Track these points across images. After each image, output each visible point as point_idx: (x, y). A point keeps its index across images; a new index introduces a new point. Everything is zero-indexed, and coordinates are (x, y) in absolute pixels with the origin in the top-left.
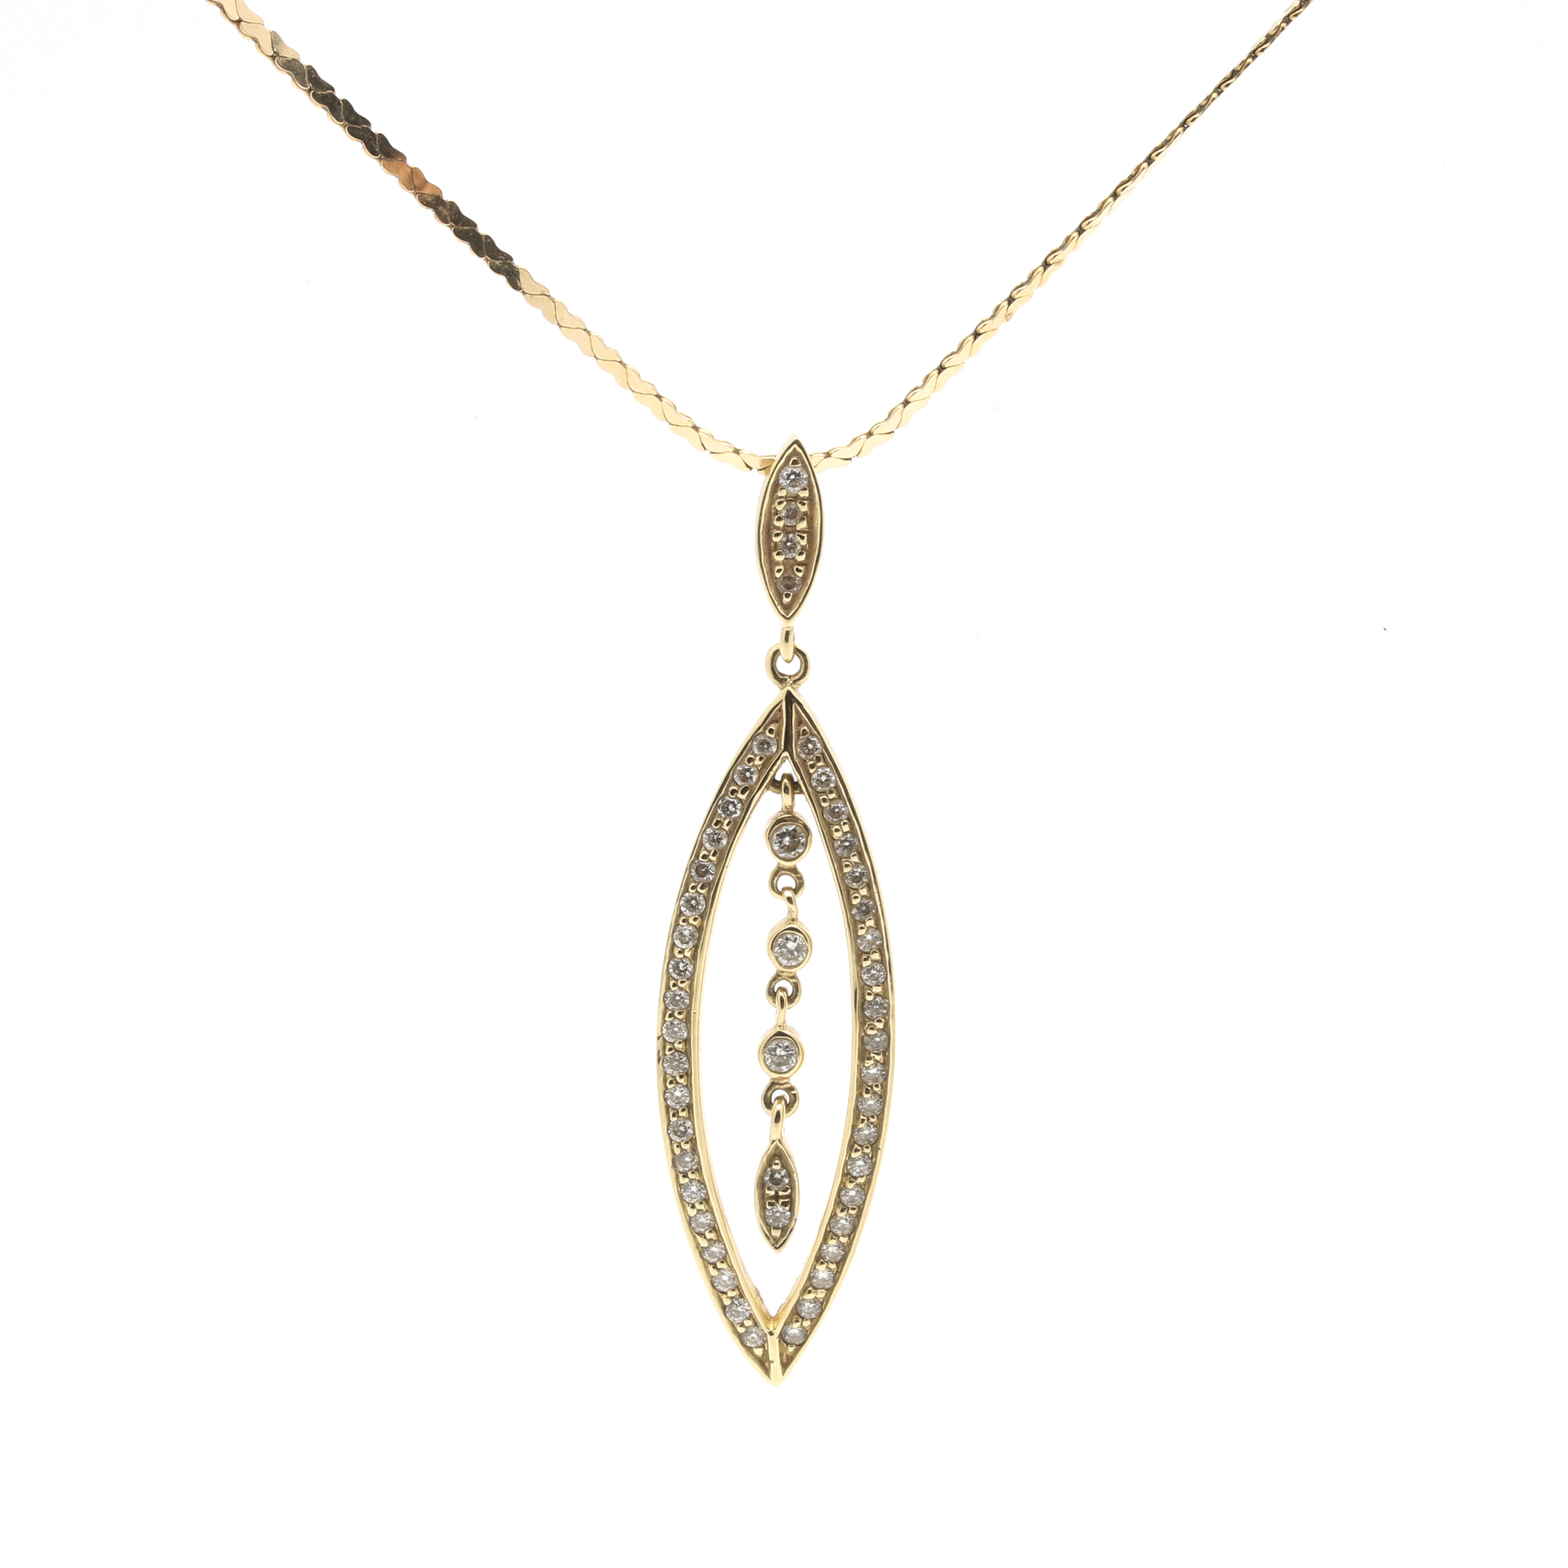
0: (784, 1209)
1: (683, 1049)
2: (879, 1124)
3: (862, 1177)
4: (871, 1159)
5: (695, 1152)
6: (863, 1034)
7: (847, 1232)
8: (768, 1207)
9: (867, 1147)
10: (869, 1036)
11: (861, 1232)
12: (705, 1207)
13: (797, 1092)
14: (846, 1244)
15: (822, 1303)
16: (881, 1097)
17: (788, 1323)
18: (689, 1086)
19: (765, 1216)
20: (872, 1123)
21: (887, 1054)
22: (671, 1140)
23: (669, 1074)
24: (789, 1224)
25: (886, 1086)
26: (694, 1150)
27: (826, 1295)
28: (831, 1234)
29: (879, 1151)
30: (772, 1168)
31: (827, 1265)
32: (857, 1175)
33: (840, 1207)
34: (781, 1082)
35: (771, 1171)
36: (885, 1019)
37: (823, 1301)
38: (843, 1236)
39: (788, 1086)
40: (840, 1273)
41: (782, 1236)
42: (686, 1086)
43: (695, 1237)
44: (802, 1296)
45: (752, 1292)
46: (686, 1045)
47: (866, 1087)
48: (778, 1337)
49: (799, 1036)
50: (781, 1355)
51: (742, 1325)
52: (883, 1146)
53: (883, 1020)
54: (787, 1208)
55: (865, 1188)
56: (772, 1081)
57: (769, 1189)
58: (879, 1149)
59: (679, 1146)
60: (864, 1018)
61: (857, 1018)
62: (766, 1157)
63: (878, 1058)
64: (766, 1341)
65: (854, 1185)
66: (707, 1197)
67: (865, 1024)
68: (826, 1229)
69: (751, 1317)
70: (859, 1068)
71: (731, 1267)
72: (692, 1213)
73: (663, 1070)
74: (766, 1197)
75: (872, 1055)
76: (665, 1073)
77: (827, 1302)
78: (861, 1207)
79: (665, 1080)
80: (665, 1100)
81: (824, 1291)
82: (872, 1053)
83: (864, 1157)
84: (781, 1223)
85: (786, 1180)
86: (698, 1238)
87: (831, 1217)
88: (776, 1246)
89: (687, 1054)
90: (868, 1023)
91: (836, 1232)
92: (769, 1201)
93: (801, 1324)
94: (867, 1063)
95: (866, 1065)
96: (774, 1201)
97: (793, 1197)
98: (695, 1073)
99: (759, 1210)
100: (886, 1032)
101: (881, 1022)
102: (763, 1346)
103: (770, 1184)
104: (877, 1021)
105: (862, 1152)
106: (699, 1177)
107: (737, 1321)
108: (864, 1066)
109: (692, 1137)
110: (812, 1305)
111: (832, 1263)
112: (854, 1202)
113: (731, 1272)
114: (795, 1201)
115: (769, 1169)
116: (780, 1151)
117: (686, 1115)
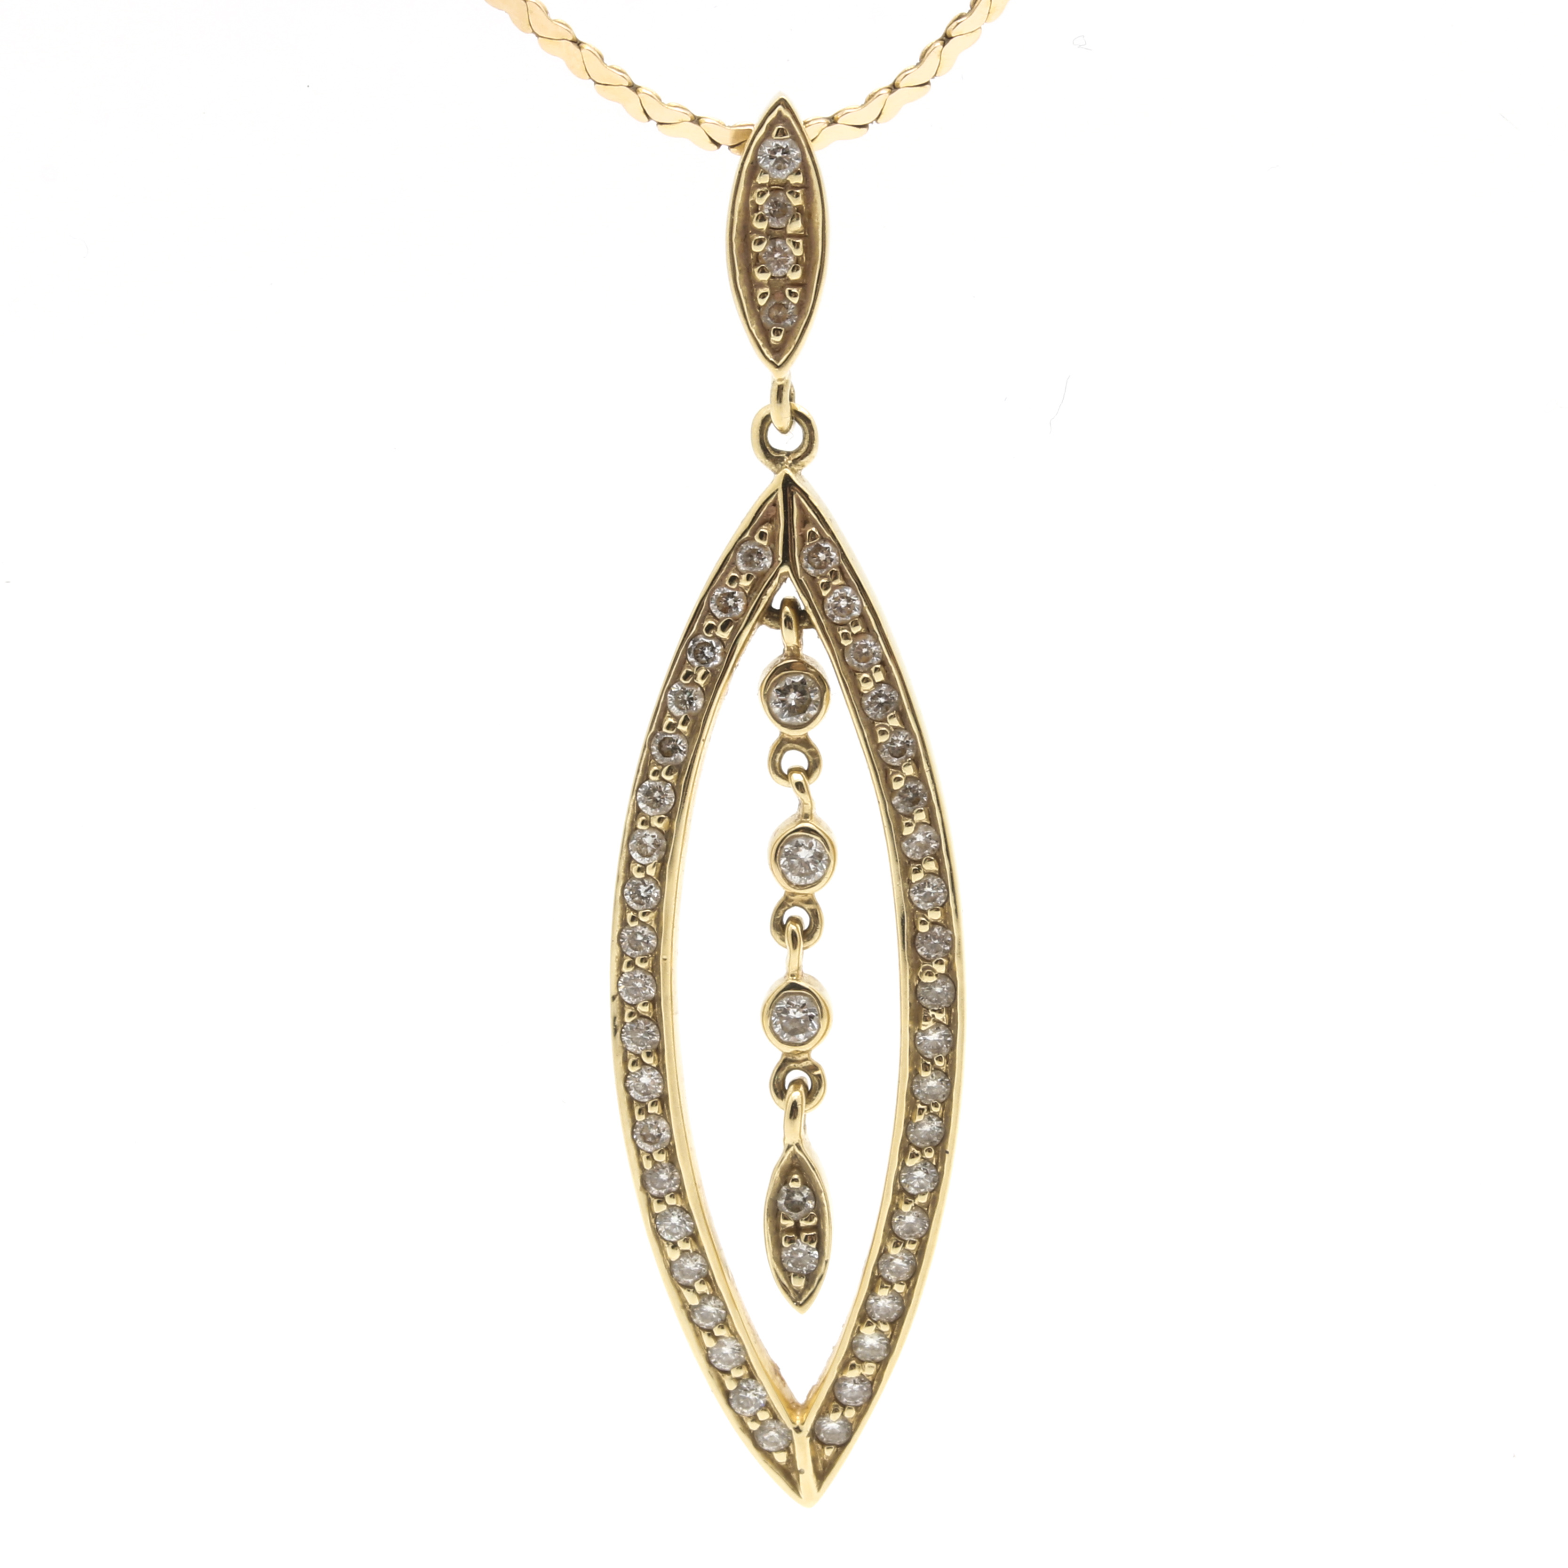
0: (808, 1247)
1: (650, 1014)
2: (946, 1114)
3: (923, 1194)
4: (936, 1167)
5: (675, 1166)
6: (916, 982)
7: (904, 1277)
8: (785, 1245)
9: (929, 1151)
10: (925, 984)
11: (924, 1276)
12: (692, 1246)
13: (822, 1072)
14: (903, 1295)
15: (872, 1383)
16: (946, 1075)
17: (822, 1414)
18: (660, 1068)
19: (781, 1258)
20: (935, 1114)
21: (953, 1011)
22: (638, 1149)
23: (631, 1052)
24: (816, 1268)
25: (954, 1059)
26: (673, 1162)
27: (878, 1370)
28: (881, 1280)
29: (947, 1155)
30: (789, 1186)
31: (877, 1327)
32: (916, 1192)
33: (892, 1241)
34: (798, 1058)
35: (788, 1191)
36: (949, 959)
37: (874, 1380)
38: (899, 1282)
39: (809, 1063)
40: (897, 1337)
41: (807, 1287)
42: (657, 1068)
43: (679, 1292)
44: (842, 1374)
45: (768, 1370)
46: (654, 1007)
47: (924, 1060)
48: (808, 1435)
49: (822, 989)
50: (814, 1461)
51: (755, 1418)
52: (953, 1148)
53: (945, 961)
54: (814, 1246)
55: (928, 1210)
56: (784, 1057)
57: (785, 1218)
58: (947, 1152)
59: (650, 1157)
60: (916, 959)
61: (907, 958)
62: (779, 1169)
63: (939, 1017)
64: (791, 1441)
65: (912, 1207)
66: (694, 1232)
67: (919, 967)
68: (873, 1273)
69: (767, 1406)
70: (912, 1034)
71: (735, 1334)
72: (674, 1255)
73: (621, 1045)
74: (781, 1229)
75: (931, 1013)
76: (626, 1051)
77: (880, 1381)
78: (924, 1238)
79: (625, 1061)
80: (627, 1089)
81: (874, 1365)
82: (930, 1011)
83: (925, 1164)
84: (805, 1268)
85: (810, 1204)
86: (685, 1292)
87: (880, 1256)
88: (798, 1302)
89: (656, 1021)
90: (923, 966)
91: (888, 1277)
92: (787, 1235)
93: (842, 1414)
94: (924, 1025)
95: (923, 1028)
96: (794, 1235)
97: (822, 1227)
98: (669, 1049)
99: (772, 1249)
100: (950, 979)
101: (942, 963)
102: (787, 1449)
103: (787, 1211)
104: (936, 963)
105: (922, 1158)
106: (682, 1202)
107: (747, 1412)
108: (919, 1030)
109: (669, 1144)
110: (856, 1387)
111: (884, 1323)
112: (913, 1232)
113: (735, 1341)
114: (824, 1234)
115: (784, 1188)
116: (799, 1161)
117: (658, 1112)
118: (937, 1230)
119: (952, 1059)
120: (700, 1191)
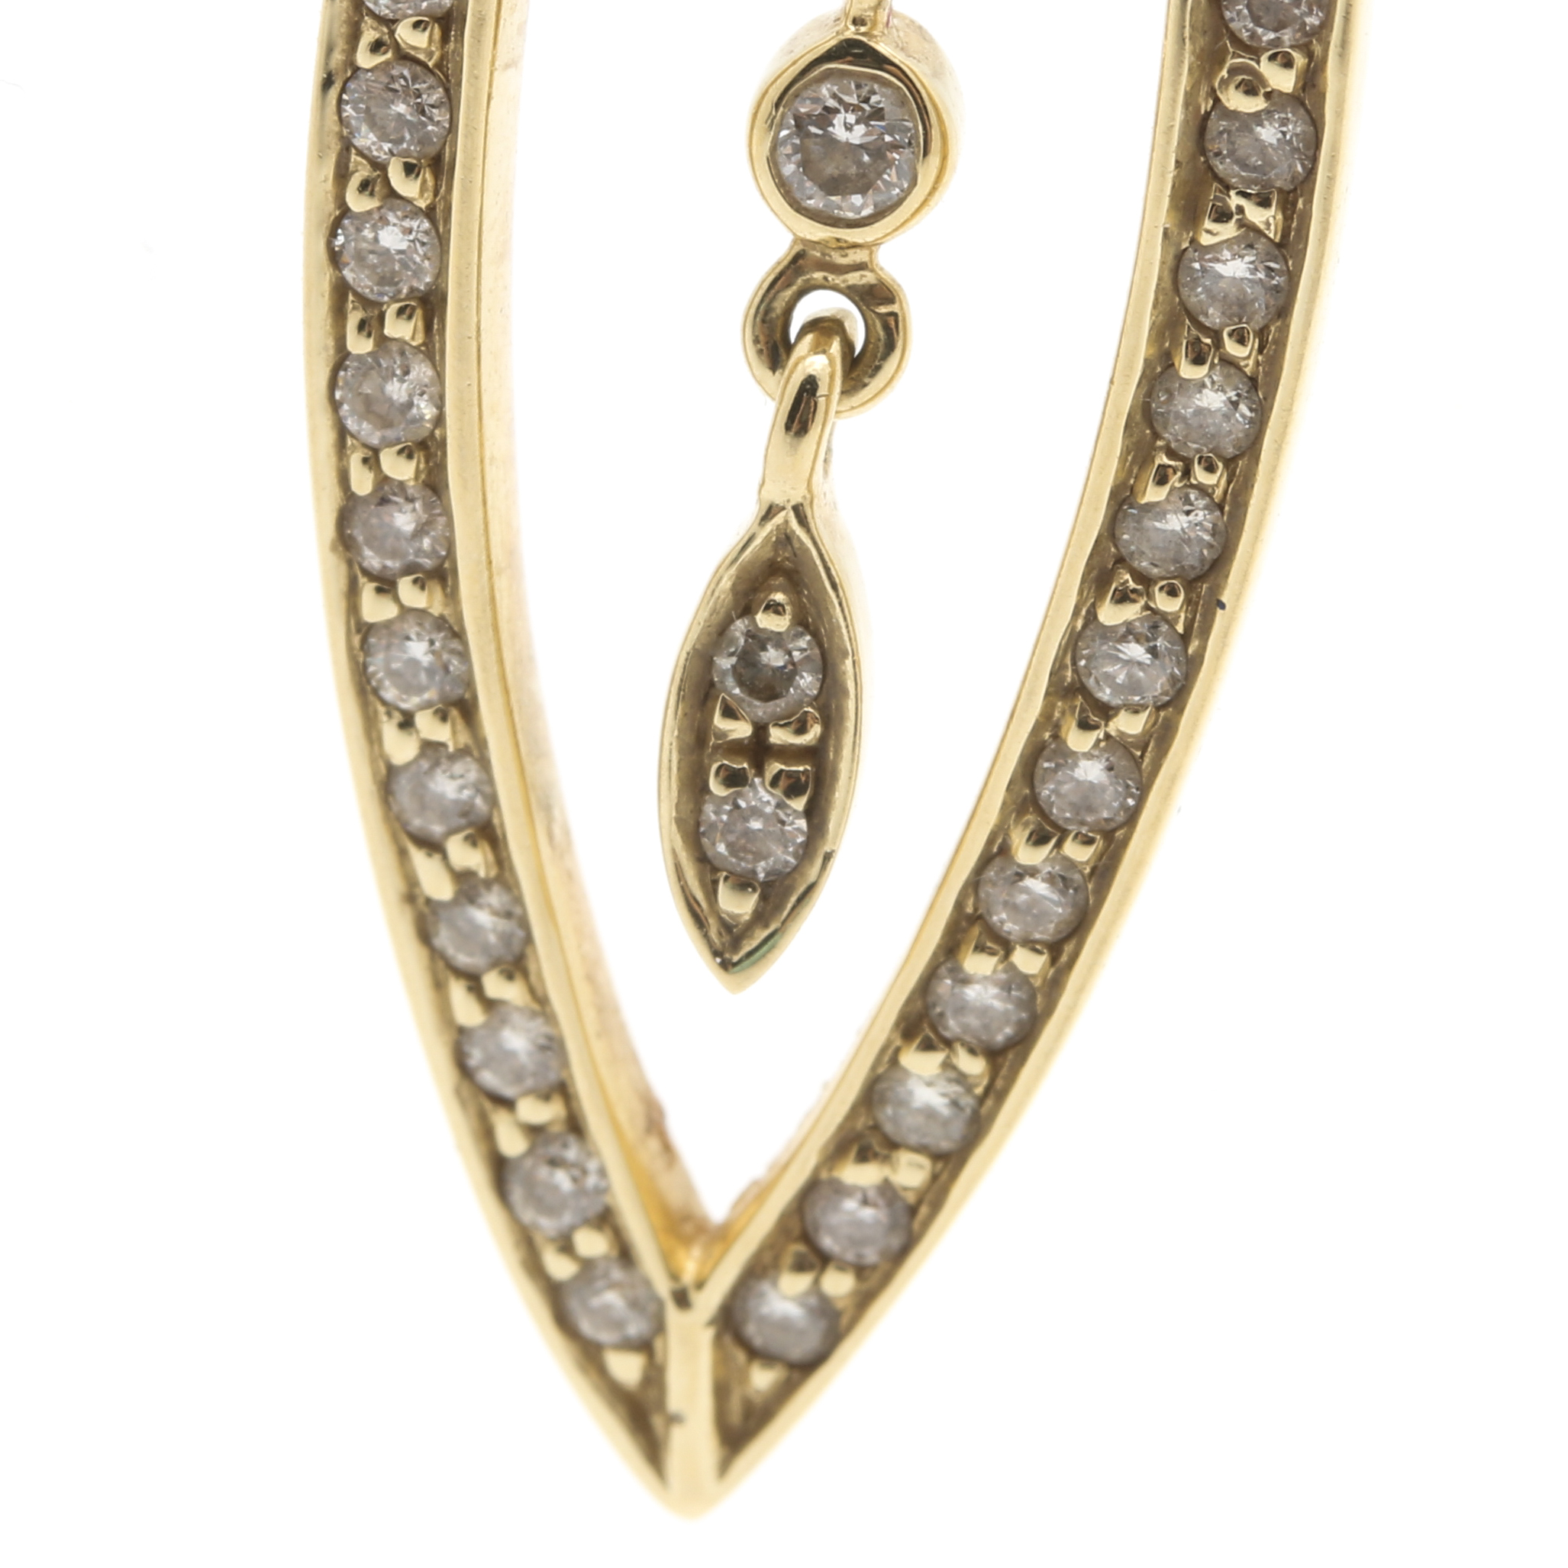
0: (780, 805)
1: (430, 54)
2: (1236, 495)
3: (1136, 710)
4: (1185, 638)
5: (439, 497)
6: (1205, 105)
7: (1046, 932)
8: (716, 787)
9: (1172, 592)
10: (1234, 115)
11: (1104, 942)
12: (454, 733)
13: (902, 308)
14: (1038, 983)
15: (913, 1211)
16: (1253, 381)
17: (758, 1271)
18: (436, 215)
19: (698, 824)
20: (1203, 490)
21: (1300, 204)
22: (342, 432)
23: (360, 153)
24: (795, 869)
25: (1281, 343)
26: (434, 484)
27: (935, 1177)
28: (976, 931)
29: (1219, 612)
30: (754, 621)
31: (948, 1057)
32: (1116, 701)
33: (1026, 825)
34: (838, 259)
35: (749, 635)
36: (1310, 55)
37: (920, 1202)
38: (1030, 944)
39: (869, 278)
40: (1001, 1096)
41: (760, 917)
42: (430, 213)
43: (403, 854)
44: (831, 1169)
45: (622, 1117)
46: (445, 39)
47: (1194, 332)
48: (712, 1322)
49: (938, 73)
50: (721, 1391)
51: (566, 1246)
52: (1239, 596)
53: (1300, 60)
54: (799, 804)
55: (1142, 757)
56: (798, 248)
57: (729, 713)
58: (1222, 606)
59: (372, 460)
60: (1217, 37)
61: (1187, 33)
62: (733, 570)
63: (1256, 215)
64: (659, 1326)
65: (1098, 741)
66: (467, 696)
67: (1221, 63)
68: (959, 905)
69: (605, 1219)
70: (1172, 251)
71: (540, 1000)
72: (401, 749)
73: (336, 128)
74: (712, 741)
75: (1234, 201)
76: (347, 145)
77: (937, 1206)
78: (1119, 834)
79: (342, 175)
80: (335, 258)
81: (924, 1161)
82: (1232, 193)
83: (1155, 627)
84: (763, 864)
85: (807, 681)
86: (419, 859)
87: (986, 860)
88: (727, 956)
89: (447, 77)
90: (1230, 62)
91: (1002, 922)
92: (726, 762)
93: (816, 1282)
94: (1208, 232)
95: (1205, 240)
96: (745, 765)
97: (831, 755)
98: (468, 169)
99: (675, 793)
100: (1308, 111)
101: (1288, 64)
102: (645, 1346)
103: (737, 691)
104: (1272, 58)
105: (1147, 607)
106: (446, 605)
107: (548, 1225)
108: (1193, 241)
109: (432, 434)
110: (868, 1213)
111: (972, 1051)
112: (1090, 809)
113: (540, 1021)
114: (834, 776)
115: (740, 625)
116: (795, 555)
117: (413, 338)
118: (1158, 819)
119: (1276, 342)
120: (501, 583)
